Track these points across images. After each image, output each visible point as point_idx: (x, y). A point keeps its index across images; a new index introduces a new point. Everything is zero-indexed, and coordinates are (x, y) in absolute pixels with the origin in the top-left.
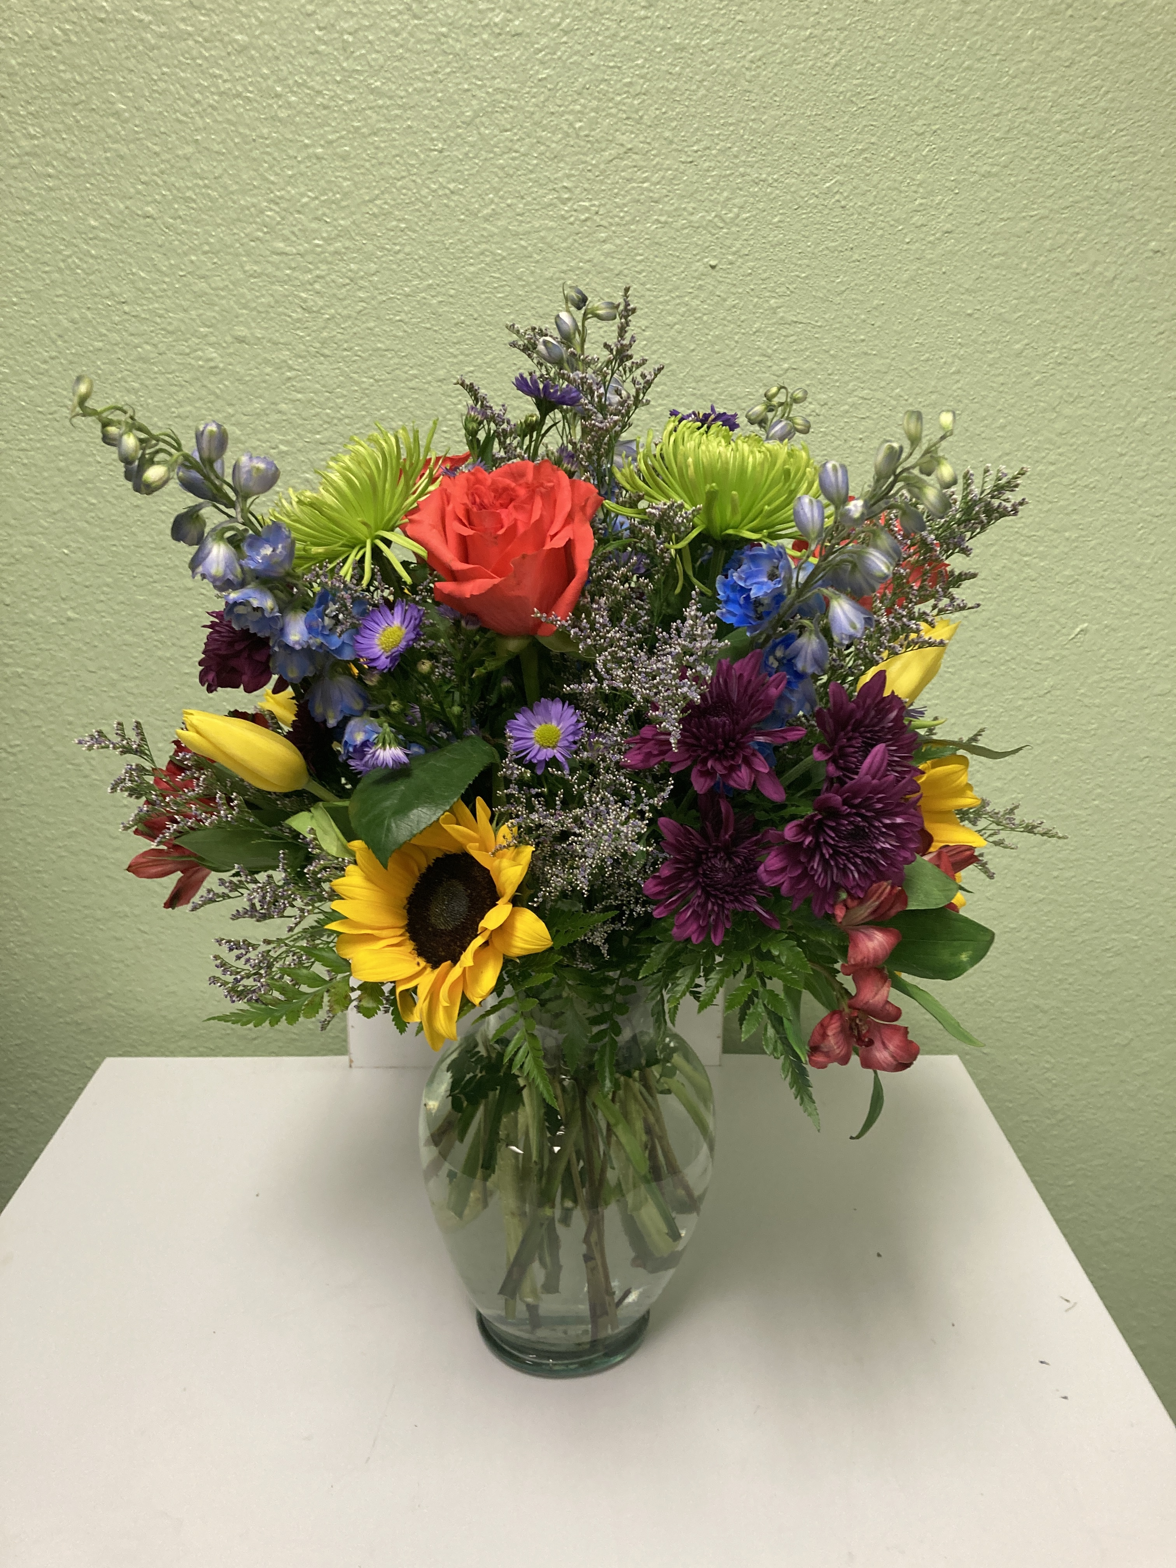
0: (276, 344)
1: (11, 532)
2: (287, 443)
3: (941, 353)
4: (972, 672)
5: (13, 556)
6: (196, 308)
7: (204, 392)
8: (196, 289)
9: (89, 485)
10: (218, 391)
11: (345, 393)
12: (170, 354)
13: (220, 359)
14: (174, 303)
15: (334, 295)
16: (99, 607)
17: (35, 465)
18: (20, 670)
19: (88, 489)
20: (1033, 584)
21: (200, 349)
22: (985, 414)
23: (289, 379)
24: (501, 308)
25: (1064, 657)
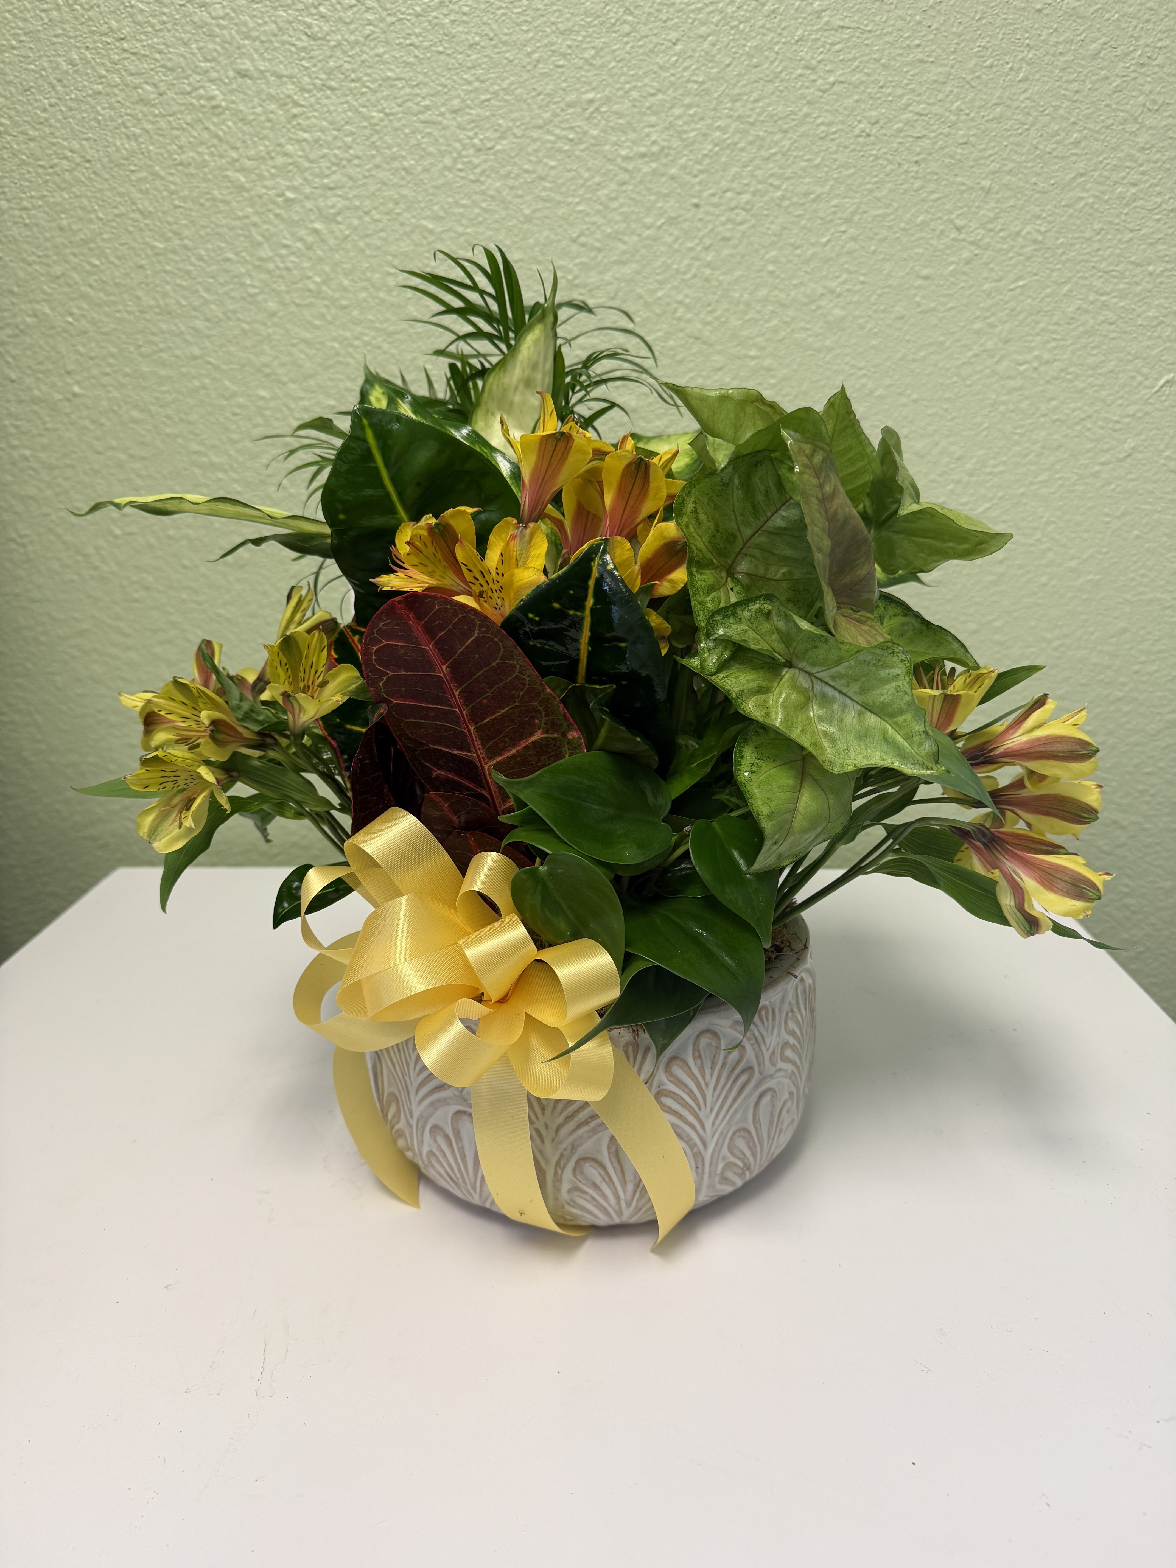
0: (280, 77)
1: (14, 300)
2: (294, 189)
3: (1007, 58)
4: (1043, 433)
5: (17, 327)
6: (196, 41)
7: (206, 135)
8: (196, 19)
9: (92, 245)
10: (221, 133)
11: (354, 130)
12: (170, 94)
13: (221, 97)
14: (174, 36)
15: (341, 19)
16: (105, 380)
17: (37, 225)
18: (28, 453)
19: (91, 249)
20: (1113, 327)
21: (202, 87)
22: (1057, 127)
23: (295, 116)
24: (518, 25)
25: (1147, 413)
